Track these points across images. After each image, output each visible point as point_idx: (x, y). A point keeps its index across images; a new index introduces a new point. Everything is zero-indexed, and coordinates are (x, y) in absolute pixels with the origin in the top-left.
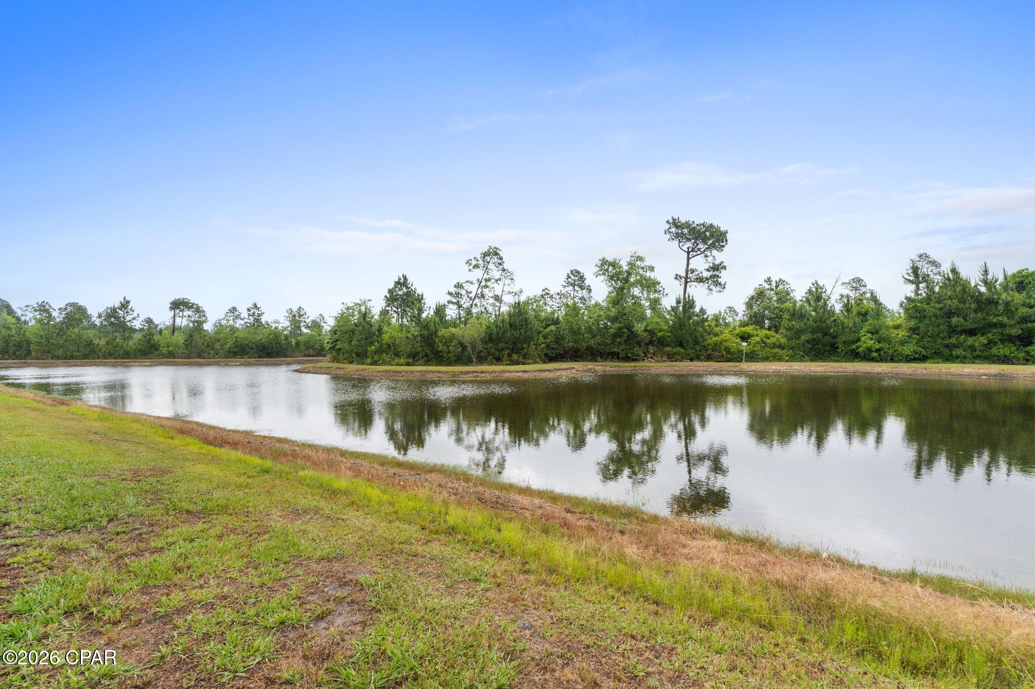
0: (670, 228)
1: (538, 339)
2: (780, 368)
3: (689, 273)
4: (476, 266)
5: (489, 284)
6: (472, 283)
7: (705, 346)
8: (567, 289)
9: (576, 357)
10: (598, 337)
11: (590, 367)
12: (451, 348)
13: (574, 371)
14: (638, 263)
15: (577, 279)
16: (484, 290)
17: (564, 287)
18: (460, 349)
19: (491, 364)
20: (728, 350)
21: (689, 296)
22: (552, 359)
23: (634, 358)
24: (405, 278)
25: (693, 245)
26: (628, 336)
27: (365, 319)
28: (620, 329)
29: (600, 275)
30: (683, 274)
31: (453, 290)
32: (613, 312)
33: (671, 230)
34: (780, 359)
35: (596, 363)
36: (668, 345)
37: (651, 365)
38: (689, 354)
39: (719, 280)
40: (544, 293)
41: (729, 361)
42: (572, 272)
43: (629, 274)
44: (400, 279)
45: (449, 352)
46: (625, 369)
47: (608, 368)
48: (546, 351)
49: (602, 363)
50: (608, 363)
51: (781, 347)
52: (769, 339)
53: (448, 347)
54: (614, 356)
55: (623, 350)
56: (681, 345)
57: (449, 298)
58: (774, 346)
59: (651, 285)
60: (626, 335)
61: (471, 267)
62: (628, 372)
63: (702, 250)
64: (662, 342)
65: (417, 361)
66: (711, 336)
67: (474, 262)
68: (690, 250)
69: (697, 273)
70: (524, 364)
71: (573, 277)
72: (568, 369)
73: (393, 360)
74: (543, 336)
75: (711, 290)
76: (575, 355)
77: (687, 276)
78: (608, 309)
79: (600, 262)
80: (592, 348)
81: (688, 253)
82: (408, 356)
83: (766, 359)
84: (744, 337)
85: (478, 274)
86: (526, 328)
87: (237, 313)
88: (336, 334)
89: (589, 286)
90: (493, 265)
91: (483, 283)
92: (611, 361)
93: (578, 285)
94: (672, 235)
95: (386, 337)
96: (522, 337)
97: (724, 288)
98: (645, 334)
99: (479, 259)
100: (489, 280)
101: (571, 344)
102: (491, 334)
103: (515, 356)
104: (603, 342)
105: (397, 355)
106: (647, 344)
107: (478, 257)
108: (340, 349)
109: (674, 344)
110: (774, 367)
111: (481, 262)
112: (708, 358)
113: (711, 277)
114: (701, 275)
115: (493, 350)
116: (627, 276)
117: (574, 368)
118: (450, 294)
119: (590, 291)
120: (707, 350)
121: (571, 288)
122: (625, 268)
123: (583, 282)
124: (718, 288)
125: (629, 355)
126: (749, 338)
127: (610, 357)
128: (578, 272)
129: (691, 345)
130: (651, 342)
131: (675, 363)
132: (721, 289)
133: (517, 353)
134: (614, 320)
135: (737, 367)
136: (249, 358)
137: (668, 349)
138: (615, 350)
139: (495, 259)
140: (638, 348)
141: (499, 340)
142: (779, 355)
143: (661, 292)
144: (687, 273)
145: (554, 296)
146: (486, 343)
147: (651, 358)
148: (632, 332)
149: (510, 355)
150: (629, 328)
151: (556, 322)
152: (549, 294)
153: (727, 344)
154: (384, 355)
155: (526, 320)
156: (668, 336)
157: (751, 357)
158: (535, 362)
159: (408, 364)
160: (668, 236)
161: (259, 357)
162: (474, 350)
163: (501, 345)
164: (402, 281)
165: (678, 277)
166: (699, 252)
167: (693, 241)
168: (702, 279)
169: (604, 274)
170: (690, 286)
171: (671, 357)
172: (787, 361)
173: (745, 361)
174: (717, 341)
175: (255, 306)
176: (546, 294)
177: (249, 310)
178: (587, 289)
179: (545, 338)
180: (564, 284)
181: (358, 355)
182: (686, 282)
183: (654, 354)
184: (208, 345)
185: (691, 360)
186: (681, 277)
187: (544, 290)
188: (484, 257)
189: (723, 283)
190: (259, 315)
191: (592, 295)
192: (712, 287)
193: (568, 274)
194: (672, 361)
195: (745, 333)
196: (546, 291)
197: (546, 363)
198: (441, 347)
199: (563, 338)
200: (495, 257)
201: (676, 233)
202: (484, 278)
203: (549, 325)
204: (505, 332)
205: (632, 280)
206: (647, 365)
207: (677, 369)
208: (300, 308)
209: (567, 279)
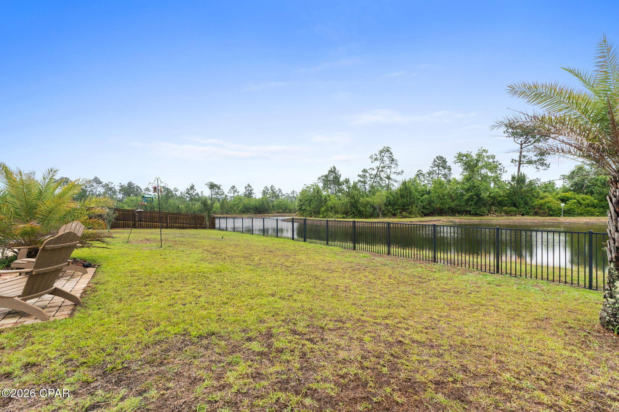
0: (508, 129)
1: (417, 203)
2: (589, 220)
3: (522, 158)
4: (376, 159)
5: (384, 169)
6: (373, 169)
7: (533, 206)
8: (434, 169)
9: (442, 213)
10: (456, 201)
11: (451, 219)
12: (367, 209)
13: (441, 222)
14: (484, 154)
15: (441, 163)
16: (381, 173)
17: (432, 167)
18: (372, 210)
19: (390, 217)
20: (550, 209)
21: (521, 174)
22: (426, 215)
23: (481, 213)
24: (335, 168)
25: (525, 139)
26: (477, 200)
27: (318, 194)
28: (471, 196)
29: (457, 162)
30: (518, 159)
31: (361, 173)
32: (467, 185)
33: (508, 131)
34: (592, 215)
35: (455, 217)
36: (505, 205)
37: (493, 218)
38: (521, 211)
39: (545, 162)
40: (418, 173)
41: (551, 216)
42: (437, 158)
43: (478, 161)
44: (331, 169)
45: (366, 211)
46: (475, 220)
47: (463, 220)
48: (422, 210)
49: (459, 217)
50: (463, 217)
51: (594, 206)
52: (584, 200)
53: (366, 208)
54: (468, 213)
55: (473, 209)
56: (515, 205)
57: (359, 178)
58: (588, 205)
59: (494, 167)
60: (475, 200)
61: (373, 160)
62: (477, 223)
63: (532, 142)
64: (501, 204)
65: (348, 216)
66: (538, 199)
67: (374, 157)
68: (523, 142)
69: (527, 158)
70: (409, 218)
71: (438, 161)
72: (437, 221)
73: (335, 215)
74: (421, 201)
75: (538, 168)
76: (441, 212)
77: (520, 161)
78: (463, 183)
79: (457, 155)
80: (452, 208)
81: (521, 145)
82: (343, 214)
83: (581, 214)
84: (563, 200)
85: (377, 163)
86: (410, 197)
87: (235, 189)
88: (301, 201)
89: (449, 166)
90: (386, 158)
91: (380, 169)
92: (465, 216)
93: (441, 166)
94: (509, 133)
95: (330, 203)
96: (408, 202)
97: (549, 167)
98: (489, 199)
99: (378, 155)
100: (384, 167)
101: (438, 205)
102: (390, 201)
103: (404, 213)
104: (460, 204)
105: (336, 212)
106: (491, 205)
107: (377, 153)
108: (305, 209)
109: (510, 205)
110: (585, 220)
111: (379, 157)
112: (535, 214)
113: (538, 160)
114: (531, 159)
115: (391, 210)
116: (476, 163)
117: (440, 220)
118: (359, 176)
119: (450, 169)
120: (534, 209)
121: (436, 168)
122: (475, 157)
123: (445, 164)
124: (544, 167)
125: (478, 212)
126: (568, 200)
127: (464, 213)
128: (442, 158)
129: (522, 205)
130: (493, 204)
131: (510, 217)
132: (546, 168)
133: (405, 211)
134: (468, 190)
135: (556, 219)
136: (250, 214)
137: (505, 208)
138: (468, 209)
139: (388, 154)
140: (484, 208)
141: (394, 204)
142: (592, 212)
143: (502, 170)
144: (520, 157)
145: (425, 175)
146: (387, 206)
147: (493, 214)
148: (480, 198)
149: (401, 213)
150: (478, 195)
151: (429, 193)
152: (422, 174)
153: (549, 204)
154: (330, 213)
155: (410, 192)
156: (506, 200)
157: (568, 213)
158: (416, 217)
159: (343, 218)
160: (506, 135)
161: (255, 214)
162: (380, 210)
163: (396, 207)
164: (333, 170)
165: (513, 161)
166: (529, 144)
167: (525, 136)
168: (532, 162)
169: (460, 162)
170: (523, 167)
171: (508, 213)
172: (598, 216)
173: (564, 216)
174: (542, 202)
175: (249, 186)
176: (419, 174)
177: (246, 188)
178: (448, 169)
179: (422, 202)
180: (432, 166)
181: (314, 212)
182: (520, 164)
183: (495, 212)
184: (231, 208)
185: (523, 215)
186: (515, 161)
187: (418, 171)
188: (380, 154)
189: (548, 163)
190: (251, 190)
191: (451, 172)
192: (539, 167)
193: (435, 159)
194: (509, 216)
195: (564, 197)
196: (420, 172)
197: (422, 217)
198: (362, 209)
199: (433, 202)
200: (387, 153)
201: (512, 133)
202: (381, 166)
203: (424, 194)
204: (398, 199)
205: (480, 164)
206: (490, 218)
207: (511, 221)
208: (272, 186)
209: (434, 162)
